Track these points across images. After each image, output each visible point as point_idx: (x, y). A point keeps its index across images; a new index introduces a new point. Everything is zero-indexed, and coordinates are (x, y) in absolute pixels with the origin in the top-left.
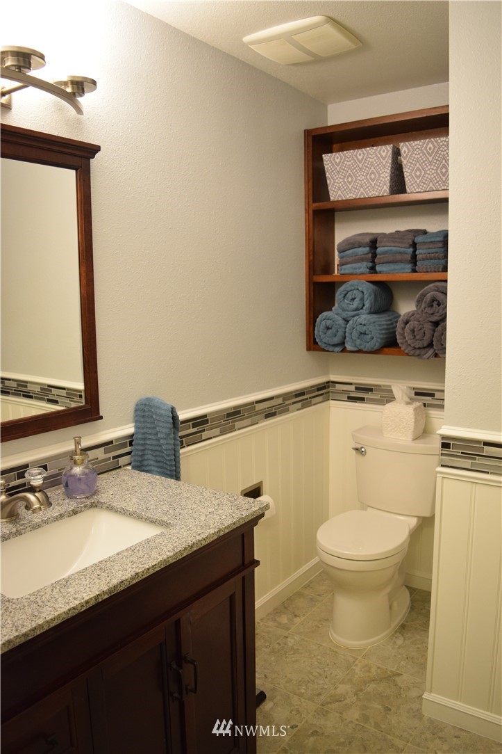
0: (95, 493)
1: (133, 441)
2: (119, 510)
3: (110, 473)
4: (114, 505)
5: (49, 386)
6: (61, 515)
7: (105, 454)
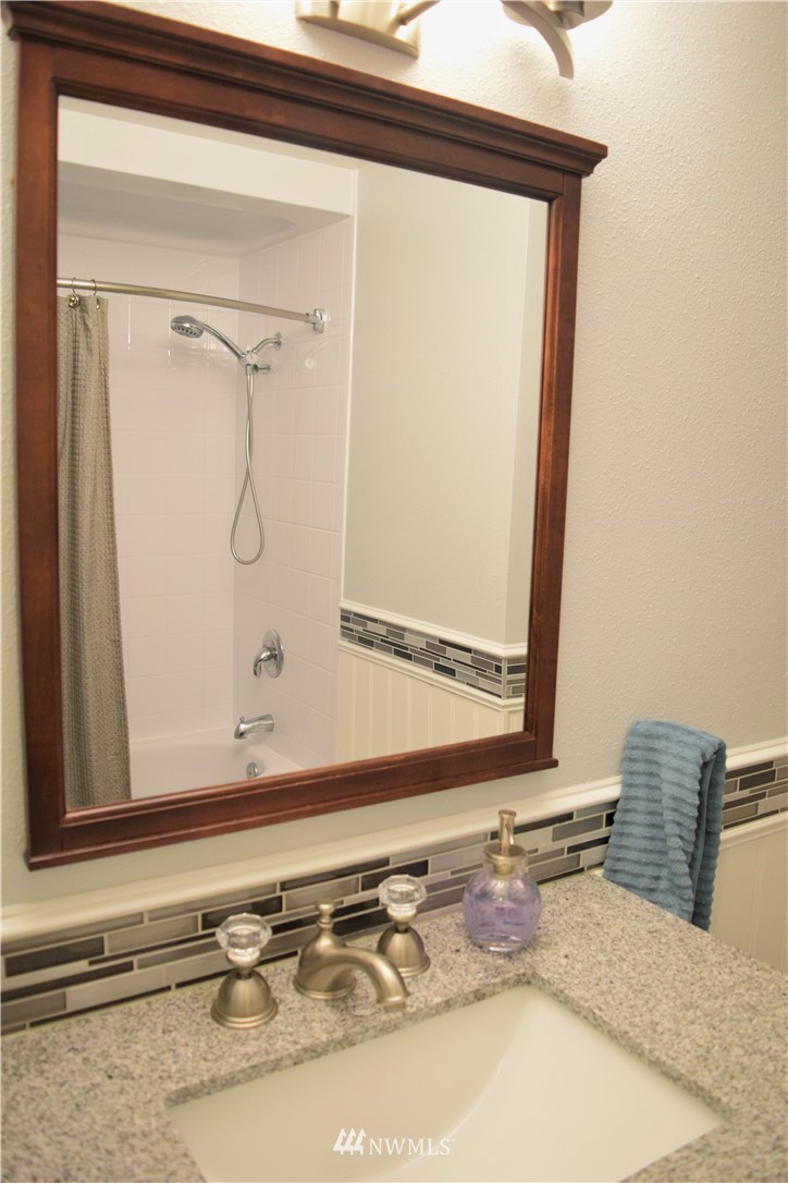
0: (529, 945)
1: (613, 814)
2: (584, 1013)
3: (559, 882)
4: (573, 994)
5: (442, 641)
6: (447, 1002)
7: (554, 840)
